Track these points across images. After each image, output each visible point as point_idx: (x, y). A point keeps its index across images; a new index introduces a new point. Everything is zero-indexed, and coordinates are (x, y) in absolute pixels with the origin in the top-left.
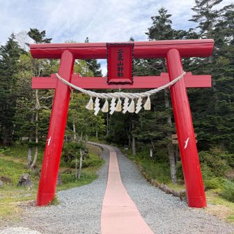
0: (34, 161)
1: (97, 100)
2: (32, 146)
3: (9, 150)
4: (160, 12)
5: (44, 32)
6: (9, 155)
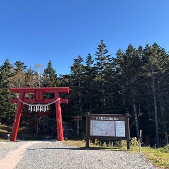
5: (23, 63)
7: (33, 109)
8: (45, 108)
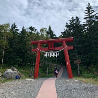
0: (33, 71)
1: (47, 54)
2: (32, 66)
3: (24, 68)
4: (72, 18)
5: (34, 27)
6: (25, 70)
7: (48, 55)
8: (57, 54)
